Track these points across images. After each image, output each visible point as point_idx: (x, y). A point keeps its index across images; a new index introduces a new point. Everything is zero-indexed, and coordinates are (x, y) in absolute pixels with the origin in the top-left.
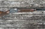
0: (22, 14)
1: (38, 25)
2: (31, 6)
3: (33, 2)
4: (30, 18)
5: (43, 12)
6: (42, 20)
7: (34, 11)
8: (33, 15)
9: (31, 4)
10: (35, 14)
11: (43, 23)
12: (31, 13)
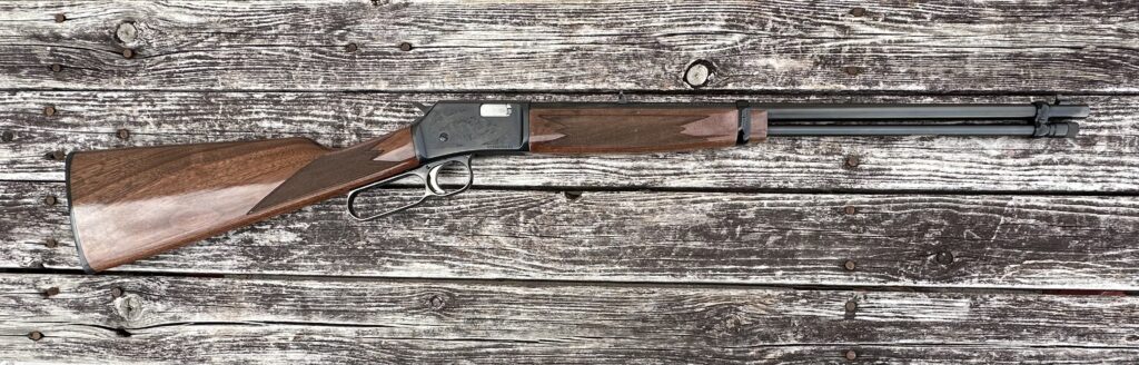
0: (579, 181)
1: (784, 323)
2: (700, 75)
3: (733, 24)
4: (682, 233)
5: (851, 164)
6: (843, 267)
7: (741, 141)
8: (726, 198)
9: (699, 52)
10: (754, 190)
11: (852, 309)
12: (695, 170)
